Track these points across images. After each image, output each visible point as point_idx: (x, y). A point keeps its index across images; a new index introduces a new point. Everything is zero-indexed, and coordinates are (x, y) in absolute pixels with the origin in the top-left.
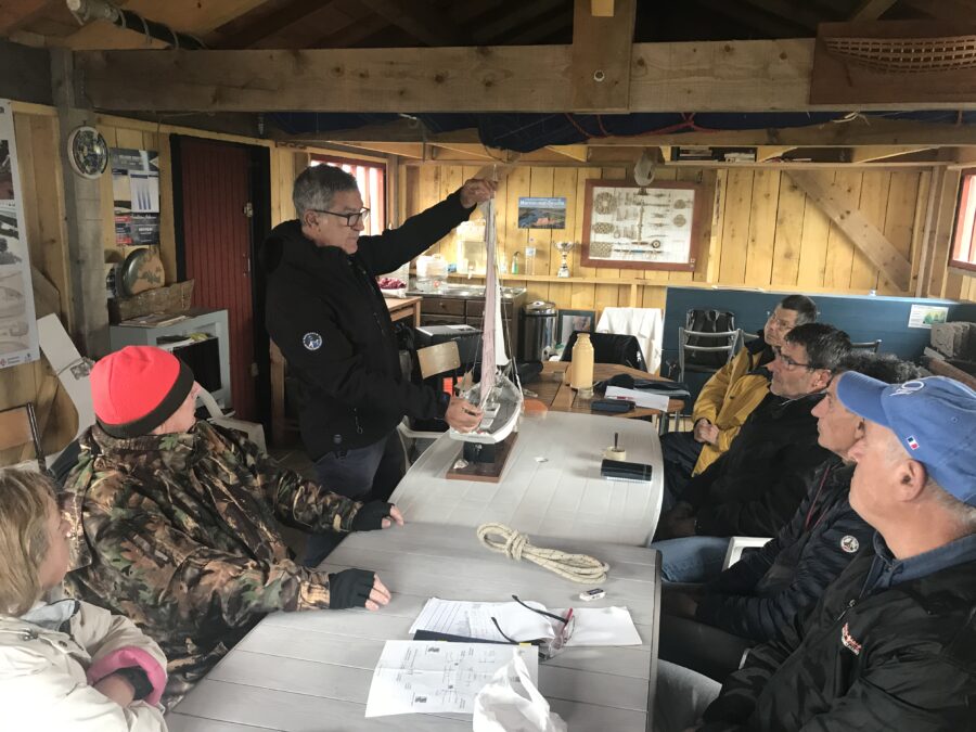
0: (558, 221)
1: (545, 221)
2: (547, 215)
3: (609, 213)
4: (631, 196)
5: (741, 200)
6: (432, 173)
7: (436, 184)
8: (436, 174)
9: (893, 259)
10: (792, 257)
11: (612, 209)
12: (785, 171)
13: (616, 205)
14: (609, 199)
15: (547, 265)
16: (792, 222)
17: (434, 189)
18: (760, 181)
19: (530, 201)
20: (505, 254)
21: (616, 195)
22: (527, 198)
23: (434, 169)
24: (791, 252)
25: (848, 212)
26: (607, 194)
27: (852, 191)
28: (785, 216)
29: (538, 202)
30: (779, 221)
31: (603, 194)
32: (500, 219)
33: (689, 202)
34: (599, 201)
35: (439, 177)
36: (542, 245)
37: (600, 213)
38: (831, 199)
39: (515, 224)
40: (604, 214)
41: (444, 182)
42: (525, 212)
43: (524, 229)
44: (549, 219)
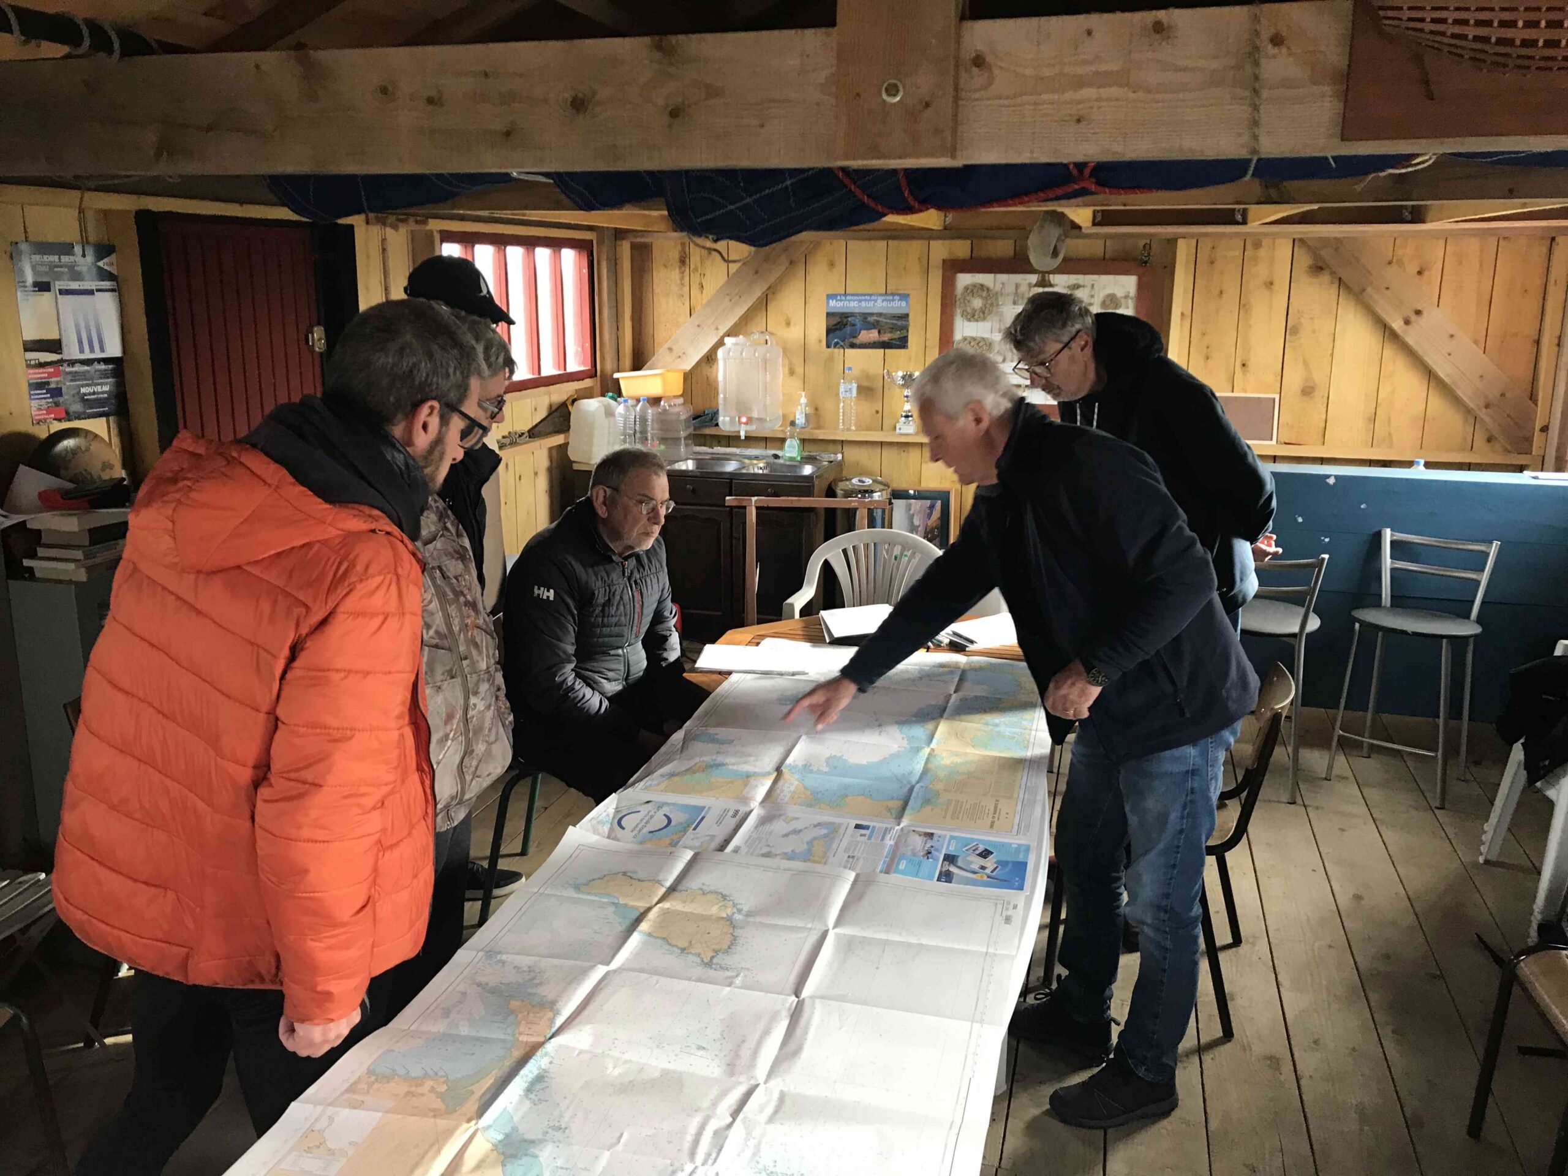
0: (897, 334)
1: (873, 335)
2: (874, 325)
3: (984, 319)
4: (1023, 289)
5: (1221, 292)
6: (675, 255)
7: (683, 273)
8: (681, 257)
9: (1503, 395)
10: (1316, 393)
11: (990, 313)
12: (1301, 240)
13: (998, 305)
14: (984, 294)
15: (877, 412)
16: (1314, 332)
17: (679, 281)
18: (1255, 259)
19: (846, 300)
20: (803, 394)
21: (998, 288)
22: (840, 295)
23: (679, 247)
24: (1312, 385)
25: (1418, 313)
26: (982, 285)
27: (1426, 274)
28: (1302, 320)
29: (860, 301)
30: (1291, 331)
31: (974, 286)
32: (794, 333)
33: (1126, 297)
34: (968, 298)
35: (687, 260)
36: (868, 377)
37: (969, 320)
38: (1387, 288)
39: (820, 341)
40: (977, 321)
41: (696, 269)
42: (837, 319)
43: (836, 350)
44: (879, 332)
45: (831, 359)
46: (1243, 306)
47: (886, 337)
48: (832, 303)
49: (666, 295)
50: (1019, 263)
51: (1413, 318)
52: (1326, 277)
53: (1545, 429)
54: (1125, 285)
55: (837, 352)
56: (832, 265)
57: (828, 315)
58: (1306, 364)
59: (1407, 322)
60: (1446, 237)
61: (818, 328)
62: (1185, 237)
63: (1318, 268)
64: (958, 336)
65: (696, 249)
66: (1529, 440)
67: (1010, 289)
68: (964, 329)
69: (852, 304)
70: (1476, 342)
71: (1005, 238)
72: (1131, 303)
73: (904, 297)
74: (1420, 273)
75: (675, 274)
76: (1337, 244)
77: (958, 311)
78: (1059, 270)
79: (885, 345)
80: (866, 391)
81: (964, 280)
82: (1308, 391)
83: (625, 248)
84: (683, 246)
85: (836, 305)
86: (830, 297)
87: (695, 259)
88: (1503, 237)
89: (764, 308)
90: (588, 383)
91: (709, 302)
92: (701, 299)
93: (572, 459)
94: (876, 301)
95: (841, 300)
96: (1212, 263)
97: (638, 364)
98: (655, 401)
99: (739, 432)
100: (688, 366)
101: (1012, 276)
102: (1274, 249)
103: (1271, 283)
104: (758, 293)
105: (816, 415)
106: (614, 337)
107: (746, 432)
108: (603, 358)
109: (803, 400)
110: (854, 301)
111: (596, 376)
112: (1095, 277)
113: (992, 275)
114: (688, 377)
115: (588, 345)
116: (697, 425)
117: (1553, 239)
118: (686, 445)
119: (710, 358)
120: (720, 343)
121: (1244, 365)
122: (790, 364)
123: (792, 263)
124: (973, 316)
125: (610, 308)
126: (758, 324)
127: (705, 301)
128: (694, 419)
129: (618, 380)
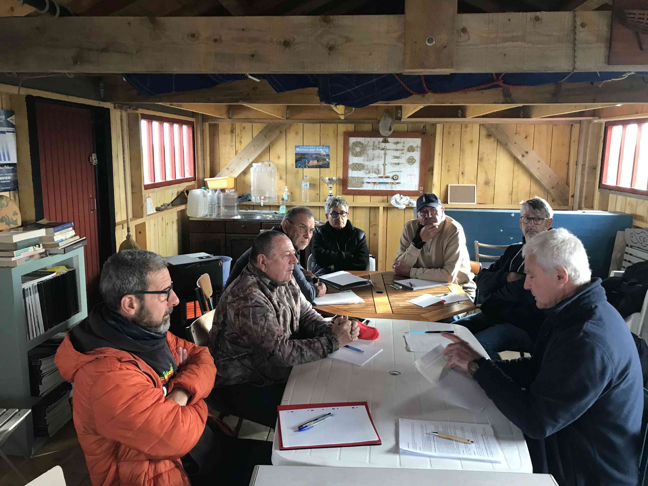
1: (315, 163)
2: (316, 158)
3: (361, 156)
4: (376, 143)
5: (453, 145)
6: (229, 129)
7: (232, 136)
8: (231, 129)
9: (558, 184)
10: (490, 184)
11: (363, 153)
12: (483, 124)
13: (366, 150)
14: (361, 146)
15: (317, 194)
16: (488, 160)
17: (231, 140)
18: (466, 132)
19: (303, 148)
20: (286, 187)
21: (366, 143)
22: (301, 146)
23: (230, 126)
24: (488, 181)
25: (527, 153)
26: (360, 142)
27: (528, 138)
28: (484, 156)
29: (309, 149)
30: (480, 160)
31: (357, 142)
32: (282, 162)
33: (417, 147)
34: (354, 147)
35: (234, 131)
36: (313, 179)
37: (355, 156)
38: (515, 143)
39: (293, 165)
40: (358, 157)
41: (238, 135)
42: (299, 156)
43: (300, 169)
44: (318, 161)
45: (297, 172)
46: (462, 150)
47: (321, 163)
48: (298, 149)
49: (225, 146)
50: (375, 133)
52: (492, 139)
53: (573, 196)
54: (417, 142)
55: (300, 170)
56: (297, 133)
57: (296, 154)
58: (486, 172)
59: (523, 156)
60: (535, 124)
61: (292, 160)
62: (439, 123)
63: (489, 136)
64: (350, 163)
65: (238, 126)
66: (567, 200)
67: (371, 144)
68: (353, 160)
69: (306, 150)
70: (547, 163)
71: (368, 123)
72: (419, 149)
73: (328, 147)
74: (526, 138)
75: (229, 137)
76: (497, 126)
77: (350, 153)
78: (391, 136)
79: (320, 167)
80: (313, 186)
81: (352, 140)
82: (487, 183)
83: (207, 125)
84: (232, 125)
85: (299, 150)
86: (296, 147)
87: (238, 131)
88: (555, 124)
89: (268, 152)
90: (192, 183)
91: (243, 150)
92: (240, 148)
93: (189, 215)
94: (316, 148)
95: (301, 148)
96: (449, 133)
97: (213, 174)
99: (260, 203)
100: (236, 175)
101: (372, 138)
102: (473, 128)
103: (472, 141)
104: (266, 144)
105: (292, 195)
106: (203, 164)
107: (263, 203)
108: (198, 172)
109: (286, 190)
110: (307, 148)
111: (195, 180)
112: (405, 139)
113: (364, 138)
114: (236, 180)
115: (192, 167)
116: (241, 201)
117: (572, 125)
119: (245, 172)
120: (250, 166)
121: (462, 173)
122: (280, 175)
123: (281, 132)
124: (357, 155)
125: (201, 151)
126: (266, 157)
127: (242, 149)
128: (239, 198)
129: (206, 181)
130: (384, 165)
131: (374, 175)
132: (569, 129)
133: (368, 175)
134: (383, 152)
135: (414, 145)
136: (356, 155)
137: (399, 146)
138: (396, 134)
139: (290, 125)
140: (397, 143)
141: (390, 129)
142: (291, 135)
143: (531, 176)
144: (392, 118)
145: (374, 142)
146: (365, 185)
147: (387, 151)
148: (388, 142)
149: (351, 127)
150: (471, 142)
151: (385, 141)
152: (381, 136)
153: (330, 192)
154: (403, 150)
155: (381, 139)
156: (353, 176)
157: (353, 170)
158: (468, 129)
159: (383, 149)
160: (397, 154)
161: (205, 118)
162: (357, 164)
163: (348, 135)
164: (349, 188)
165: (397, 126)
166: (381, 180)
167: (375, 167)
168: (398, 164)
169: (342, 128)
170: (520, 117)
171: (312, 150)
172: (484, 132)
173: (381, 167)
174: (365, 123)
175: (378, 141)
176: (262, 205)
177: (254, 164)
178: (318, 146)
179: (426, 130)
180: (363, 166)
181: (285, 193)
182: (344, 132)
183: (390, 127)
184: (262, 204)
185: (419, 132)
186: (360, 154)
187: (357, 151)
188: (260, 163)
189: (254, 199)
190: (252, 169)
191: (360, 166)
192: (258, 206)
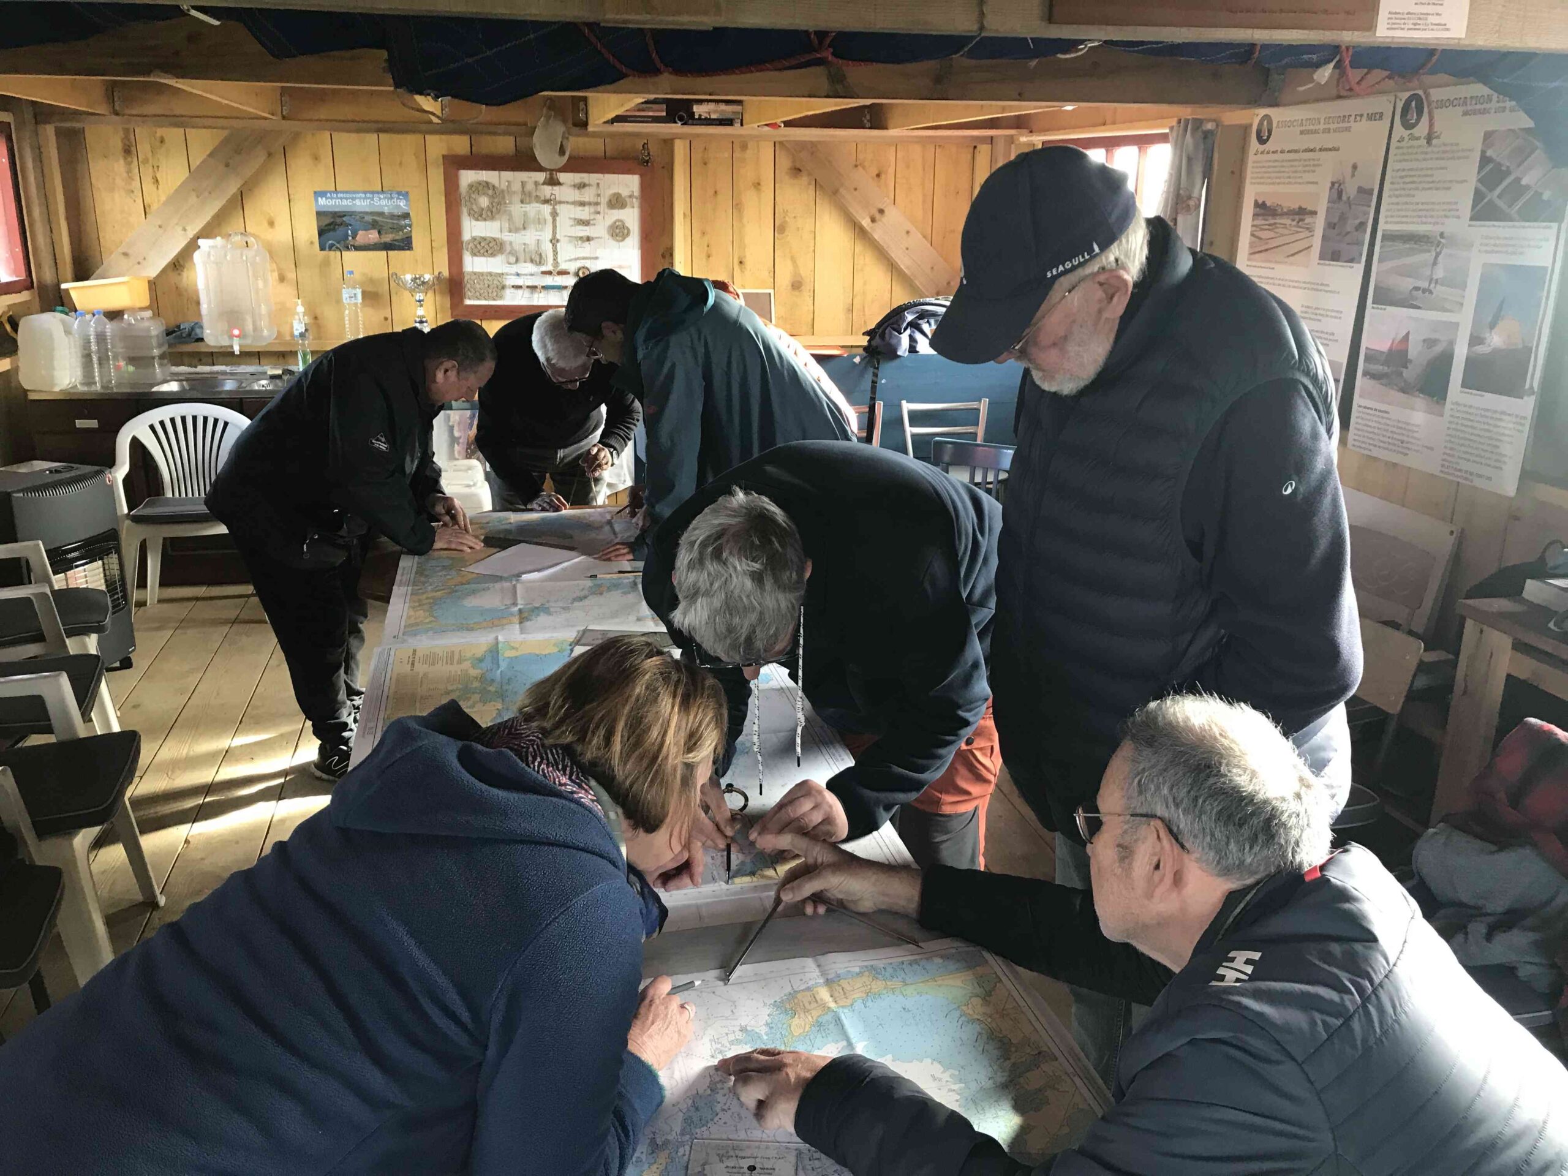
0: (400, 236)
1: (373, 236)
2: (374, 225)
3: (493, 218)
4: (530, 187)
5: (716, 192)
6: (117, 142)
7: (130, 163)
8: (125, 145)
9: (949, 283)
10: (803, 287)
11: (498, 211)
12: (781, 143)
13: (505, 203)
14: (490, 192)
15: (386, 319)
16: (798, 229)
17: (125, 175)
18: (743, 160)
19: (337, 198)
20: (299, 301)
21: (504, 185)
22: (331, 192)
23: (121, 134)
24: (800, 279)
25: (881, 211)
26: (487, 183)
27: (883, 176)
28: (787, 219)
29: (353, 199)
30: (779, 228)
31: (479, 183)
32: (281, 235)
33: (630, 196)
34: (473, 196)
35: (133, 149)
36: (372, 281)
37: (477, 220)
38: (856, 189)
39: (312, 243)
40: (485, 220)
41: (146, 161)
42: (327, 221)
43: (332, 253)
44: (379, 232)
45: (326, 263)
46: (737, 207)
47: (388, 238)
48: (322, 201)
49: (112, 189)
50: (524, 161)
51: (878, 216)
52: (804, 179)
54: (629, 184)
55: (334, 255)
56: (316, 158)
57: (319, 214)
58: (793, 259)
59: (873, 220)
60: (896, 143)
61: (308, 231)
62: (681, 137)
63: (796, 171)
64: (466, 236)
65: (142, 134)
67: (516, 187)
68: (472, 229)
69: (345, 202)
70: (925, 237)
71: (505, 134)
72: (636, 203)
73: (406, 195)
74: (878, 175)
75: (120, 166)
76: (812, 148)
77: (464, 211)
78: (565, 169)
79: (387, 247)
80: (371, 296)
81: (468, 177)
82: (797, 285)
83: (49, 131)
84: (126, 131)
85: (325, 203)
86: (318, 194)
87: (144, 148)
88: (938, 143)
89: (240, 207)
90: (24, 296)
91: (165, 204)
92: (157, 197)
93: (26, 387)
94: (372, 199)
95: (332, 198)
96: (705, 164)
97: (83, 271)
98: (114, 315)
99: (232, 347)
100: (153, 272)
101: (516, 173)
102: (758, 151)
103: (759, 184)
104: (232, 187)
105: (316, 322)
106: (48, 240)
107: (240, 346)
108: (39, 266)
109: (300, 309)
110: (346, 199)
111: (32, 287)
112: (600, 176)
113: (496, 173)
114: (153, 285)
115: (19, 250)
116: (172, 341)
117: (975, 147)
118: (161, 365)
119: (178, 264)
120: (192, 246)
121: (741, 262)
122: (279, 269)
123: (270, 155)
124: (481, 215)
125: (40, 205)
126: (235, 224)
127: (163, 198)
128: (168, 335)
129: (67, 291)
130: (554, 241)
131: (530, 268)
132: (969, 156)
133: (514, 269)
134: (547, 209)
135: (625, 193)
136: (479, 215)
137: (588, 195)
138: (577, 164)
139: (296, 137)
140: (581, 186)
141: (562, 152)
142: (300, 163)
143: (892, 267)
144: (564, 121)
145: (523, 184)
146: (509, 292)
147: (558, 207)
148: (559, 184)
149: (460, 144)
150: (757, 185)
151: (553, 182)
152: (540, 169)
153: (420, 312)
154: (597, 204)
155: (541, 176)
156: (476, 270)
157: (474, 254)
158: (749, 153)
159: (546, 201)
160: (584, 213)
161: (42, 113)
162: (484, 239)
163: (454, 163)
164: (468, 302)
165: (577, 143)
166: (549, 281)
167: (533, 247)
168: (588, 239)
169: (438, 145)
170: (862, 127)
171: (361, 204)
172: (785, 163)
173: (547, 248)
174: (495, 134)
175: (533, 179)
176: (237, 353)
177: (201, 242)
178: (378, 193)
179: (649, 154)
180: (501, 244)
181: (297, 317)
182: (444, 157)
183: (562, 146)
184: (237, 350)
185: (636, 158)
186: (490, 214)
187: (483, 206)
188: (219, 238)
189: (213, 336)
190: (197, 256)
191: (491, 245)
192: (226, 355)
